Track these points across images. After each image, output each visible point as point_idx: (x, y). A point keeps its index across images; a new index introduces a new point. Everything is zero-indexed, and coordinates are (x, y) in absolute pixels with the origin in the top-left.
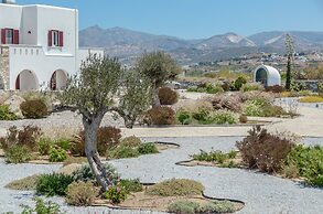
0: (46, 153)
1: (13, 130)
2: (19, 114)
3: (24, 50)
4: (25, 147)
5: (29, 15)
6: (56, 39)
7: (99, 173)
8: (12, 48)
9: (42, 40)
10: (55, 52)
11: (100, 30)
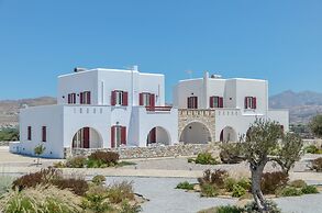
0: (231, 190)
1: (208, 172)
2: (219, 160)
3: (226, 112)
4: (215, 185)
5: (231, 86)
6: (251, 103)
7: (262, 207)
8: (217, 110)
9: (240, 104)
10: (250, 113)
11: (293, 93)
